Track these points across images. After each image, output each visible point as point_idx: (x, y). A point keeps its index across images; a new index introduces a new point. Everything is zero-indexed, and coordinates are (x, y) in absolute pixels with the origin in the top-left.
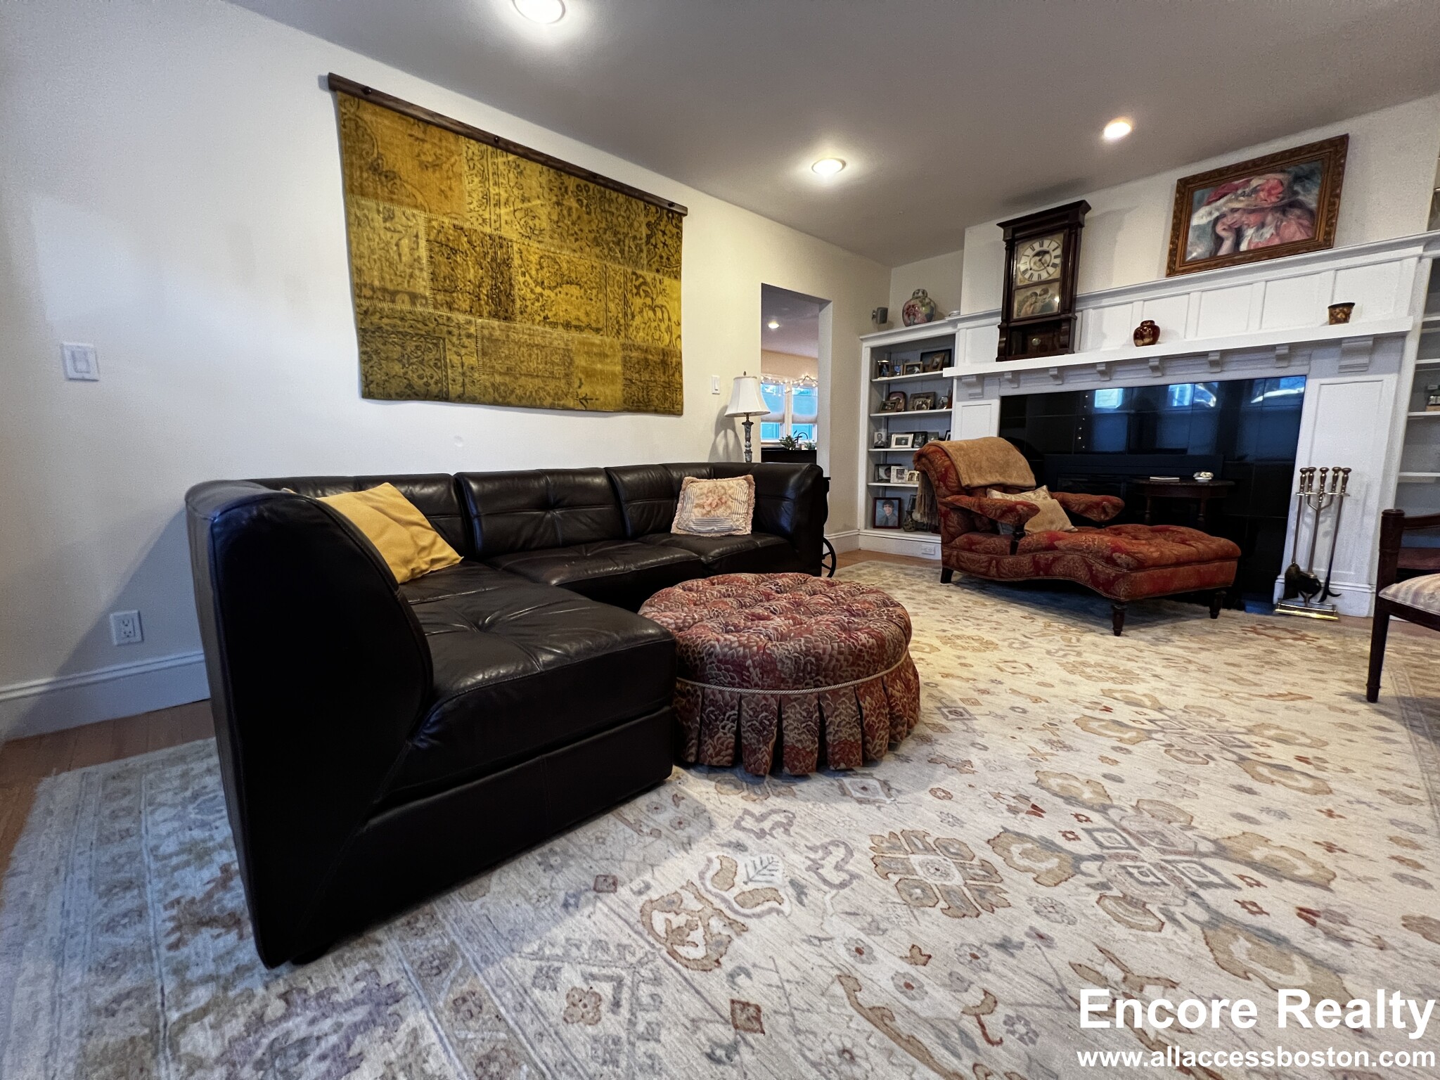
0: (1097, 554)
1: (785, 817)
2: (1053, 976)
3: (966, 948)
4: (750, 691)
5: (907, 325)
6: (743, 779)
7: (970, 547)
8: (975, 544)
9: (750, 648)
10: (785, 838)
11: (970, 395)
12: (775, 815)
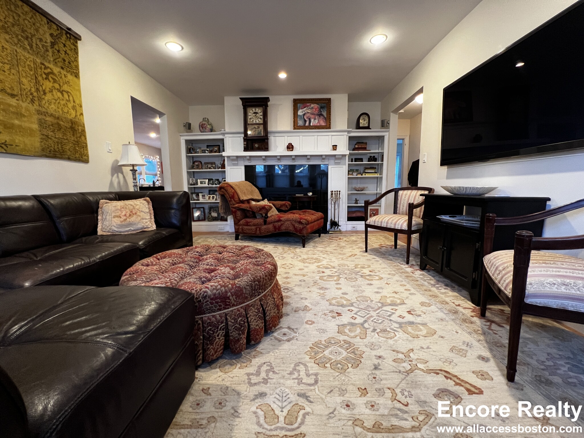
0: (296, 221)
1: (267, 365)
2: (394, 368)
3: (370, 377)
4: (230, 309)
5: (201, 132)
6: (231, 359)
7: (247, 224)
8: (249, 223)
9: (227, 286)
10: (277, 376)
11: (233, 164)
12: (262, 368)
